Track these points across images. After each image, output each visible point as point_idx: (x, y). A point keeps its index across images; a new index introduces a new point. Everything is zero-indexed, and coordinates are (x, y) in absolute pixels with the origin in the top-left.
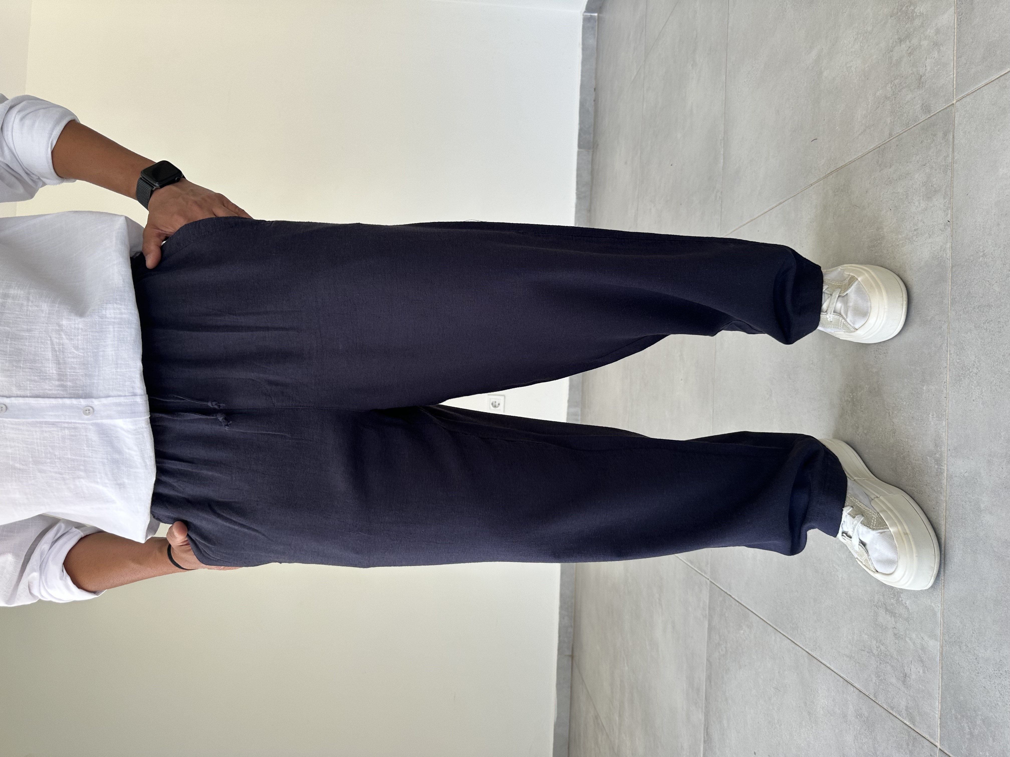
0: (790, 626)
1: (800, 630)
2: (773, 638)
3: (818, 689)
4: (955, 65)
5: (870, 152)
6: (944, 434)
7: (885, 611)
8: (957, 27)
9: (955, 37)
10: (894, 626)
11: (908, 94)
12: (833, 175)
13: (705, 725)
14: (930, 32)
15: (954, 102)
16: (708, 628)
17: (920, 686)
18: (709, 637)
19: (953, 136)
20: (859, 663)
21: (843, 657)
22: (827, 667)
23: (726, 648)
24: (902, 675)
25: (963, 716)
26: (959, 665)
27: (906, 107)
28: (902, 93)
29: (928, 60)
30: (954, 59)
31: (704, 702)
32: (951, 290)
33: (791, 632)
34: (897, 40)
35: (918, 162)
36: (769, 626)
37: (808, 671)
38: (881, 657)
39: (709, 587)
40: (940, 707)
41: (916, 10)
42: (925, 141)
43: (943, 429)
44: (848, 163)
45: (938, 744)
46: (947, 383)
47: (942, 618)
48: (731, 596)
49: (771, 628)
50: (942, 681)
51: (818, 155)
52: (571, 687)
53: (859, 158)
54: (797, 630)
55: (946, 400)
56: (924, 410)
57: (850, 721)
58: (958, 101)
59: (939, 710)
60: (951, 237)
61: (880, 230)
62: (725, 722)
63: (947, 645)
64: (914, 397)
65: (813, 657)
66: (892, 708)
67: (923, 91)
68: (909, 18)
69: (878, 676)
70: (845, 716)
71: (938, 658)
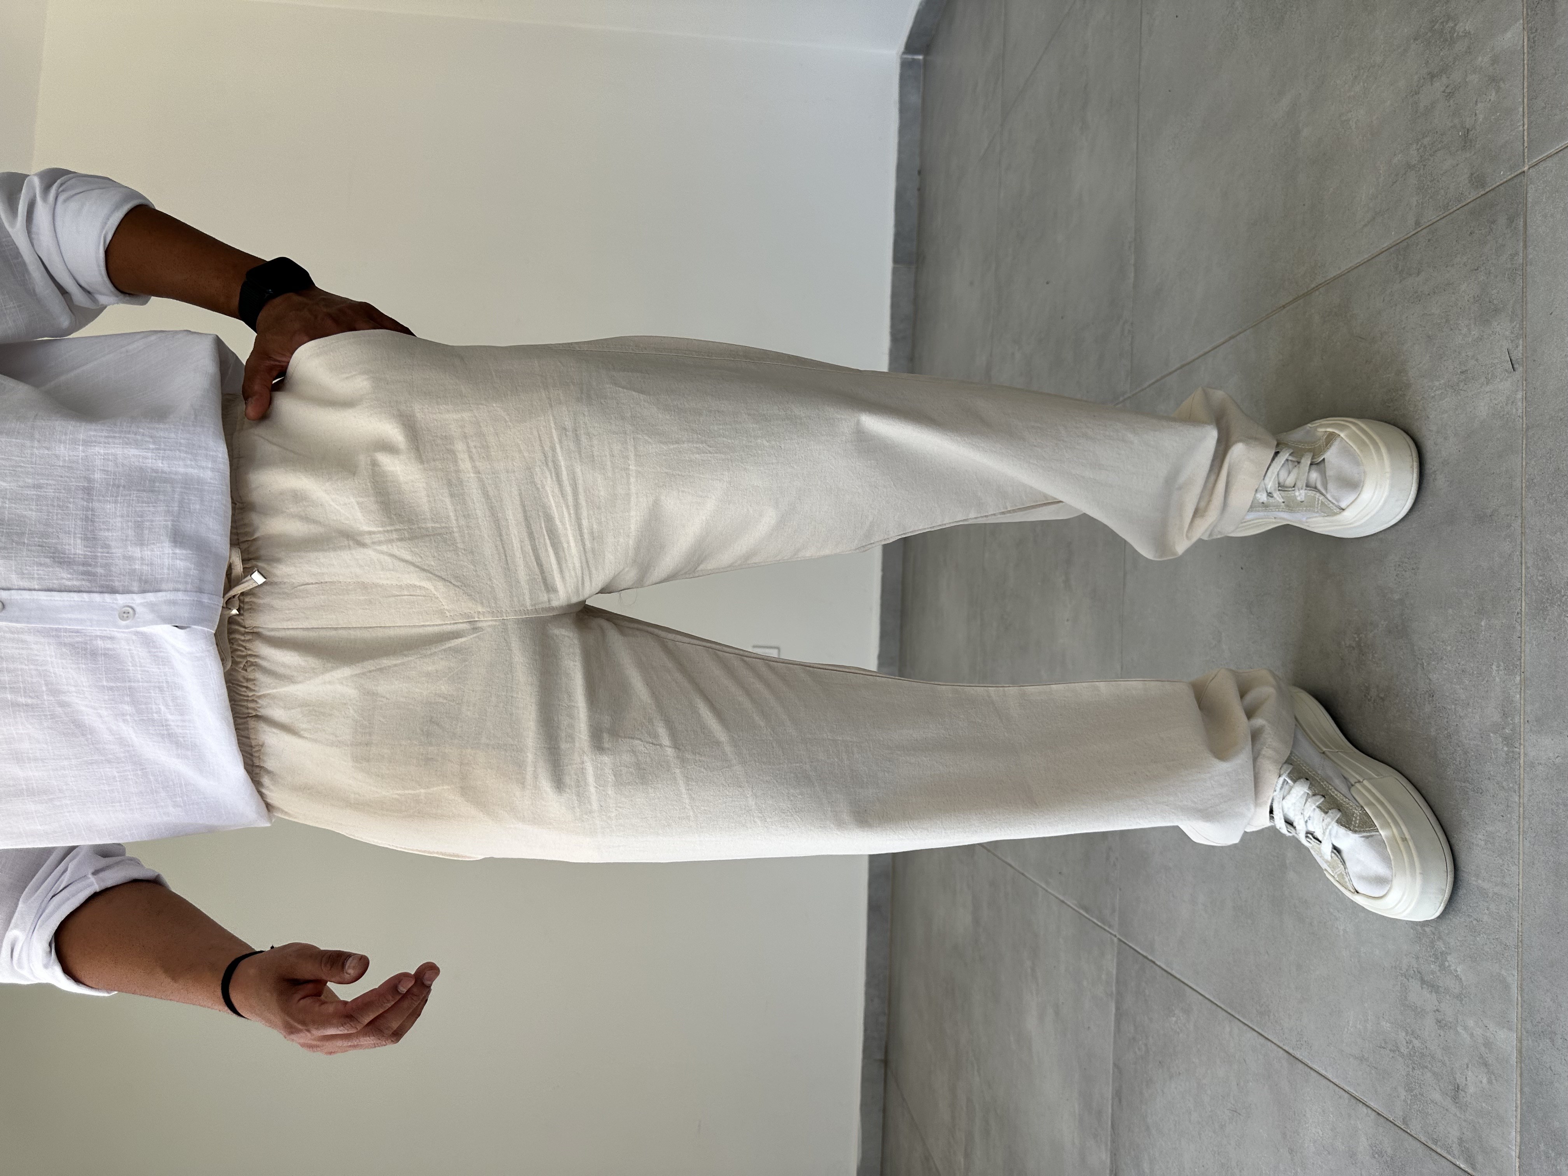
0: (1256, 1009)
1: (1274, 1015)
2: (1228, 1029)
3: (1305, 1111)
4: (1526, 110)
5: (1383, 252)
6: (1518, 696)
7: (1419, 983)
8: (1528, 52)
9: (1526, 67)
10: (1435, 1008)
11: (1446, 160)
12: (1320, 290)
14: (1482, 61)
15: (1526, 168)
16: (1116, 1015)
17: (1484, 1105)
18: (1118, 1029)
19: (1525, 222)
20: (1375, 1068)
21: (1349, 1059)
22: (1321, 1075)
23: (1146, 1045)
24: (1451, 1088)
26: (1552, 1070)
27: (1443, 179)
28: (1436, 158)
29: (1479, 105)
30: (1523, 102)
31: (1109, 1133)
32: (1526, 465)
33: (1259, 1019)
34: (1425, 76)
35: (1465, 265)
36: (1220, 1010)
37: (1289, 1082)
38: (1415, 1058)
39: (1116, 949)
40: (1518, 1138)
41: (1457, 29)
42: (1477, 232)
43: (1517, 688)
44: (1346, 271)
46: (1521, 614)
47: (1519, 994)
48: (1154, 963)
49: (1224, 1013)
50: (1521, 1097)
51: (1294, 260)
52: (884, 1110)
53: (1365, 262)
54: (1269, 1017)
55: (1521, 640)
56: (1482, 658)
57: (1362, 1162)
58: (1531, 167)
59: (1518, 1143)
60: (1524, 382)
61: (1402, 374)
63: (1529, 1038)
64: (1465, 638)
65: (1297, 1059)
66: (1435, 1142)
67: (1473, 153)
68: (1445, 41)
69: (1410, 1090)
70: (1352, 1155)
71: (1514, 1059)
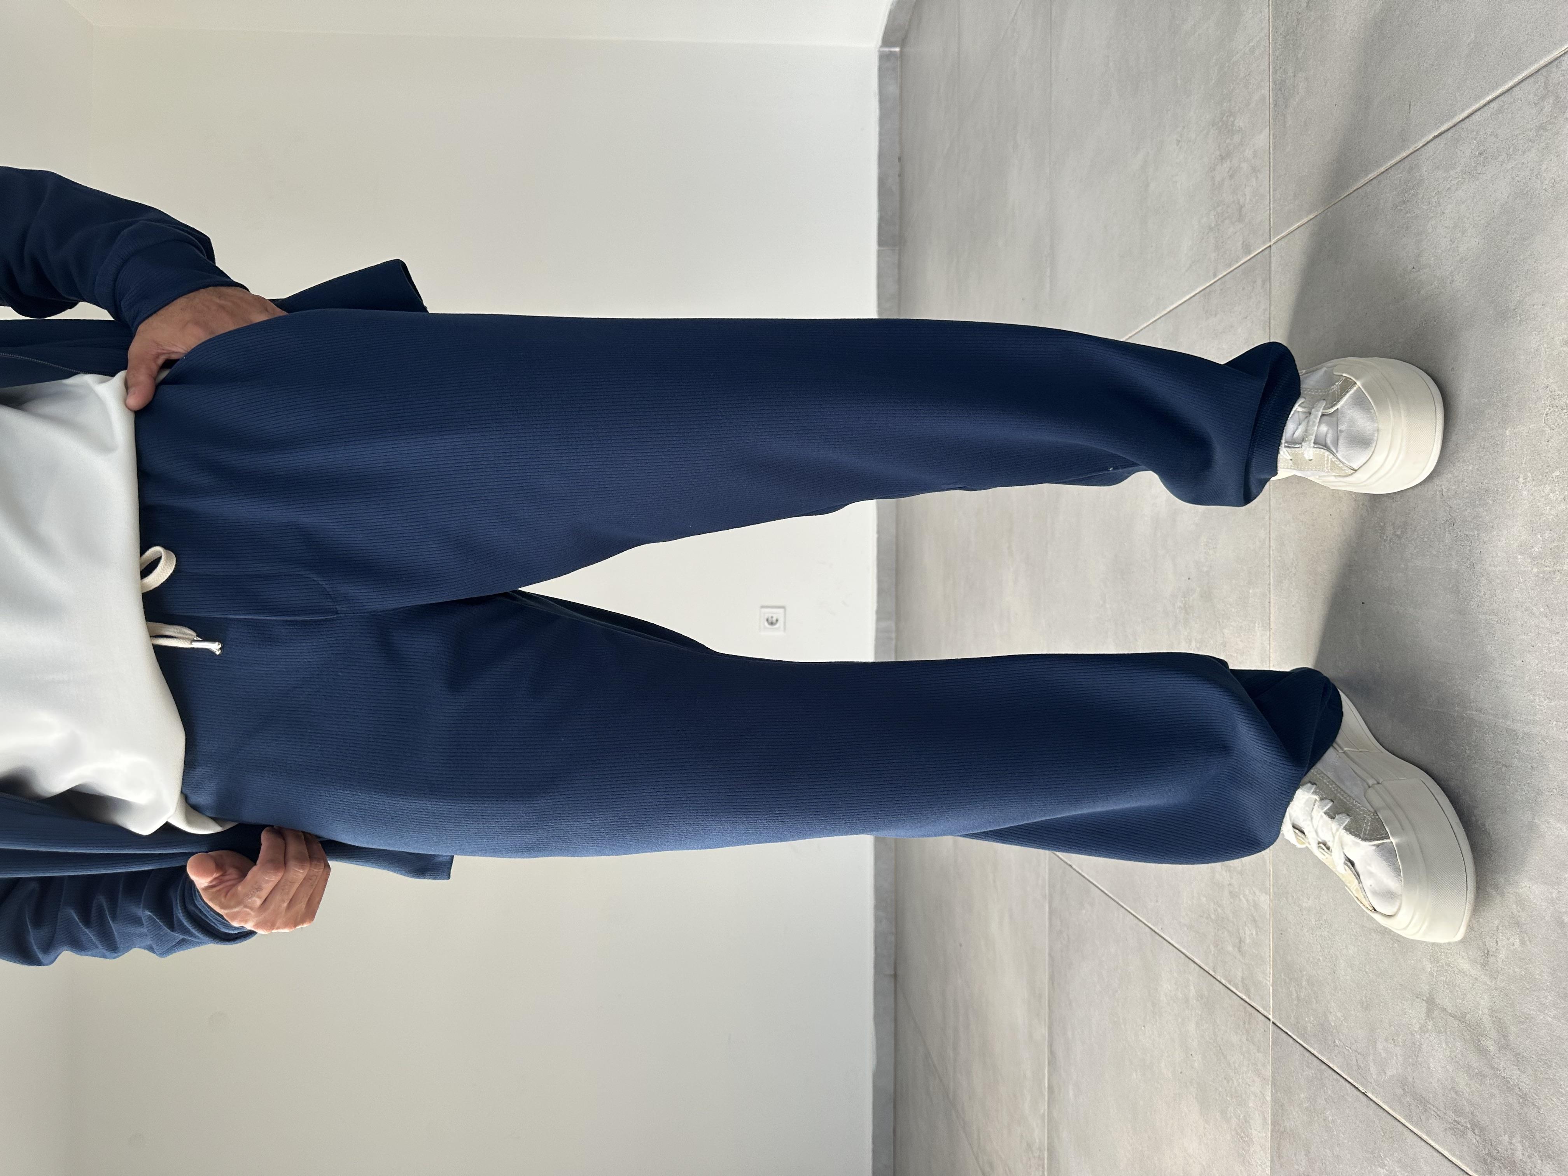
3: (1161, 973)
5: (1196, 294)
6: (1268, 647)
8: (1272, 153)
9: (1271, 164)
11: (1229, 227)
13: (1049, 1042)
14: (1248, 154)
15: (1272, 243)
16: (1049, 913)
17: (1254, 951)
18: (1051, 925)
19: (1270, 285)
20: (1198, 933)
21: (1184, 928)
22: (1170, 943)
23: (1068, 935)
24: (1237, 941)
25: (1291, 979)
26: (1287, 920)
27: (1228, 242)
28: (1224, 224)
29: (1247, 187)
30: (1270, 191)
31: (1047, 1011)
33: (1134, 905)
34: (1218, 157)
35: (1240, 313)
36: (1112, 901)
37: (1151, 951)
38: (1219, 922)
40: (1271, 972)
41: (1235, 123)
42: (1246, 288)
43: (1268, 641)
45: (1270, 1017)
46: (1270, 585)
47: (1271, 867)
49: (1114, 903)
50: (1273, 942)
51: (1147, 291)
52: (896, 1022)
53: (1186, 301)
54: (1139, 902)
57: (1192, 1006)
59: (1271, 976)
62: (1069, 1033)
63: (1276, 898)
65: (1156, 933)
66: (1230, 982)
67: (1244, 225)
68: (1229, 131)
69: (1216, 946)
70: (1187, 1000)
71: (1268, 916)
